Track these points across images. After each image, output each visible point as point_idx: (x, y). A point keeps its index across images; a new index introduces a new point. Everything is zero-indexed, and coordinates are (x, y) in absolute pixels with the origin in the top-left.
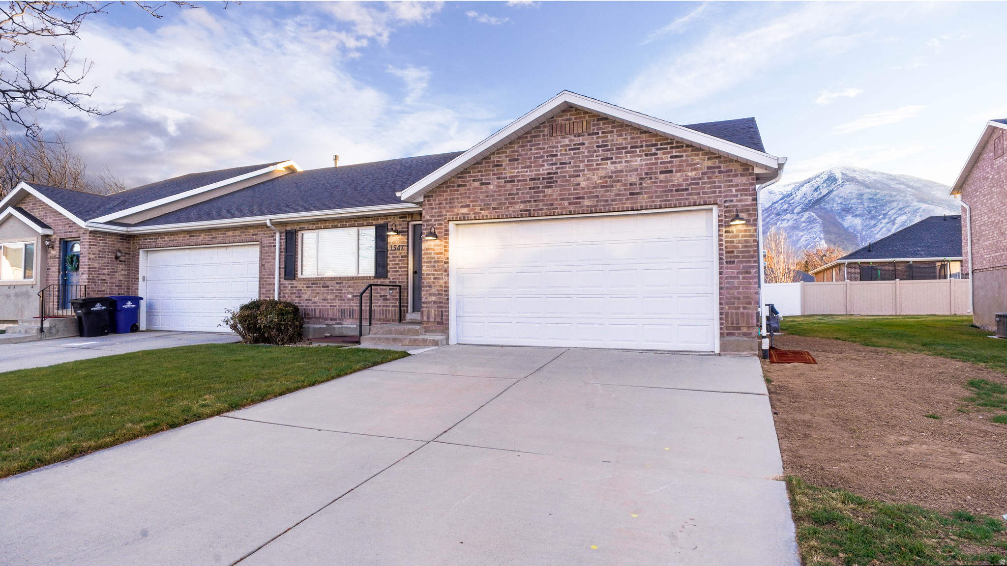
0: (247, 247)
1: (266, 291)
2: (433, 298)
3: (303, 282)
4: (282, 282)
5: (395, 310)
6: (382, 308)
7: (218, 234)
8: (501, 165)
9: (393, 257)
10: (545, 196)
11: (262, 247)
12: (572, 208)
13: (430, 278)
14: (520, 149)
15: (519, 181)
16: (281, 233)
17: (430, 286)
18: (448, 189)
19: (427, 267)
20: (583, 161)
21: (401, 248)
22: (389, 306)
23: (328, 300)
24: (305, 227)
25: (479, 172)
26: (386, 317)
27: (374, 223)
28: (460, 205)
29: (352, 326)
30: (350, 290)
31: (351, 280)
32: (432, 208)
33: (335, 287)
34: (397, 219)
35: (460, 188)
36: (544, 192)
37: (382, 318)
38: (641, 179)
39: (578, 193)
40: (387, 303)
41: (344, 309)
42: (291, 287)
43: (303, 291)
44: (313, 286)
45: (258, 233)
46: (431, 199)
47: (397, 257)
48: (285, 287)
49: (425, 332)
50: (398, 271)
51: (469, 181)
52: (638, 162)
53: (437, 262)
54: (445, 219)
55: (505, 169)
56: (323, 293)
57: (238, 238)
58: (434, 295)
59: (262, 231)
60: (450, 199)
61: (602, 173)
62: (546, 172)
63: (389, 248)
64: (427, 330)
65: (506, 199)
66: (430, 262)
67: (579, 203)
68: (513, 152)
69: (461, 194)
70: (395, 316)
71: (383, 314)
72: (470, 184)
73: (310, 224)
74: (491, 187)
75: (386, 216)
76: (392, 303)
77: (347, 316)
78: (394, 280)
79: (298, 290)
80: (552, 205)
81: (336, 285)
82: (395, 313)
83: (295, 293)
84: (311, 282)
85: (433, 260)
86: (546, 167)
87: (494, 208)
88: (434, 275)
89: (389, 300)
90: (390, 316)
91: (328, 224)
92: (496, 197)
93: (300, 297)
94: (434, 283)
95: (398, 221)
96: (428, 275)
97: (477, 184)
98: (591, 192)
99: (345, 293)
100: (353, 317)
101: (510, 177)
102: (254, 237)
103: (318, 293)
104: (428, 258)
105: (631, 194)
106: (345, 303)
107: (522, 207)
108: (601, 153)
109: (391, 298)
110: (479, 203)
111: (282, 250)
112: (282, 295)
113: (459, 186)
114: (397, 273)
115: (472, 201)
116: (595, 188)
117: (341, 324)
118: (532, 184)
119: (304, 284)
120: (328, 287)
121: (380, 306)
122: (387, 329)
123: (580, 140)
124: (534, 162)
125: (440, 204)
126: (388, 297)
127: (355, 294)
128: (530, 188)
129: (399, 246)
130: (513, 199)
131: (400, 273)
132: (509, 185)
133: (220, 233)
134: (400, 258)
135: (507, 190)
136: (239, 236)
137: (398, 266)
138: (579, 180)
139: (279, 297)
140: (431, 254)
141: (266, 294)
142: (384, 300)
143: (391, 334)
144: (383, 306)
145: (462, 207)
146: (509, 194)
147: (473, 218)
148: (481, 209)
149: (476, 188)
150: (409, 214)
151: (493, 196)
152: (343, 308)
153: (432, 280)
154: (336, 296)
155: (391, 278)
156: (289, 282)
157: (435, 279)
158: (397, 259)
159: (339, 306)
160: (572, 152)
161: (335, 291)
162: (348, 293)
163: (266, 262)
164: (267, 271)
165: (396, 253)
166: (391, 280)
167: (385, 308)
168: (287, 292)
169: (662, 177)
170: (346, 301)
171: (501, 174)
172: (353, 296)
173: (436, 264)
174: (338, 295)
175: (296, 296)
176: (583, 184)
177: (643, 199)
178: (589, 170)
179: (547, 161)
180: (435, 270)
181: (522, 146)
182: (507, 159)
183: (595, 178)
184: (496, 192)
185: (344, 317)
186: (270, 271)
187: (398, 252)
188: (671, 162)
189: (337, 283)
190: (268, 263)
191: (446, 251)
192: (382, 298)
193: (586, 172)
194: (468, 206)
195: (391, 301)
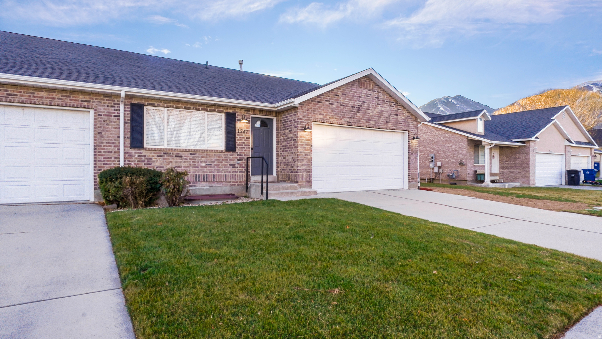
0: (61, 112)
1: (104, 158)
2: (304, 167)
3: (153, 152)
4: (126, 151)
5: (242, 175)
6: (231, 173)
7: (21, 92)
8: (338, 96)
9: (240, 138)
10: (357, 116)
11: (98, 115)
12: (367, 124)
13: (302, 155)
14: (347, 90)
15: (346, 106)
16: (125, 105)
17: (303, 160)
18: (313, 102)
19: (301, 148)
20: (370, 103)
21: (246, 132)
22: (237, 172)
23: (181, 167)
24: (155, 104)
25: (329, 96)
26: (235, 179)
27: (224, 111)
28: (319, 113)
29: (205, 188)
30: (204, 159)
31: (204, 152)
32: (304, 112)
33: (189, 157)
34: (243, 111)
35: (319, 104)
36: (356, 114)
37: (232, 180)
38: (389, 116)
39: (369, 118)
40: (235, 170)
41: (199, 175)
42: (139, 156)
43: (153, 160)
44: (165, 155)
45: (92, 100)
46: (303, 106)
47: (243, 138)
48: (131, 156)
49: (300, 187)
50: (244, 148)
51: (323, 100)
52: (388, 109)
53: (307, 145)
54: (311, 120)
55: (340, 98)
56: (176, 162)
57: (56, 101)
58: (305, 165)
59: (96, 99)
60: (314, 109)
61: (377, 110)
62: (357, 104)
63: (237, 131)
64: (301, 186)
65: (341, 114)
66: (303, 145)
67: (369, 122)
68: (344, 90)
69: (319, 107)
70: (242, 178)
71: (233, 177)
72: (324, 103)
73: (161, 102)
74: (334, 106)
75: (235, 107)
76: (239, 170)
77: (202, 179)
78: (241, 154)
79: (147, 159)
80: (360, 121)
81: (189, 155)
82: (242, 176)
83: (144, 161)
84: (162, 152)
85: (304, 144)
86: (357, 102)
87: (336, 118)
88: (305, 153)
89: (237, 167)
90: (239, 179)
91: (180, 105)
92: (336, 112)
93: (150, 164)
94: (305, 157)
95: (243, 112)
96: (301, 152)
97: (327, 103)
98: (374, 118)
99: (198, 162)
100: (207, 181)
101: (343, 103)
102: (86, 104)
103: (171, 162)
104: (301, 142)
105: (386, 122)
106: (198, 170)
107: (348, 120)
108: (377, 101)
109: (239, 166)
110: (329, 114)
111: (126, 121)
112: (127, 162)
113: (318, 102)
114: (244, 149)
115: (325, 112)
116: (375, 116)
117: (195, 186)
118: (352, 109)
119: (155, 153)
120: (181, 156)
121: (230, 172)
122: (276, 187)
123: (369, 92)
124: (353, 98)
125: (308, 110)
126: (236, 166)
127: (208, 163)
128: (351, 111)
129: (245, 130)
130: (344, 115)
131: (246, 149)
132: (342, 107)
133: (23, 91)
134: (246, 139)
135: (341, 110)
136: (59, 99)
137: (244, 144)
138: (369, 111)
139: (124, 164)
140: (303, 140)
141: (104, 161)
142: (233, 167)
143: (279, 190)
144: (233, 172)
145: (320, 114)
146: (343, 112)
147: (326, 122)
148: (330, 118)
149: (327, 105)
150: (252, 110)
151: (335, 112)
152: (197, 174)
153: (304, 156)
154: (190, 165)
155: (239, 152)
156: (136, 151)
157: (305, 155)
158: (243, 139)
159: (193, 172)
160: (367, 97)
161: (188, 160)
162: (201, 162)
163: (103, 131)
164: (105, 139)
165: (242, 135)
166: (239, 154)
167: (234, 174)
168: (133, 159)
169: (395, 116)
170: (200, 168)
171: (339, 100)
172: (207, 165)
173: (306, 146)
174: (191, 163)
175: (145, 164)
176: (371, 114)
177: (390, 125)
178: (373, 108)
179: (358, 99)
180: (306, 150)
181: (348, 88)
182: (341, 93)
183: (375, 112)
184: (336, 109)
185: (199, 181)
186: (109, 140)
187: (244, 134)
188: (397, 111)
189: (191, 154)
190: (107, 131)
191: (312, 139)
192: (231, 166)
193: (372, 109)
194: (323, 115)
195: (238, 168)
